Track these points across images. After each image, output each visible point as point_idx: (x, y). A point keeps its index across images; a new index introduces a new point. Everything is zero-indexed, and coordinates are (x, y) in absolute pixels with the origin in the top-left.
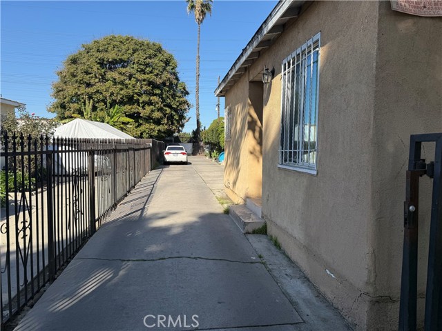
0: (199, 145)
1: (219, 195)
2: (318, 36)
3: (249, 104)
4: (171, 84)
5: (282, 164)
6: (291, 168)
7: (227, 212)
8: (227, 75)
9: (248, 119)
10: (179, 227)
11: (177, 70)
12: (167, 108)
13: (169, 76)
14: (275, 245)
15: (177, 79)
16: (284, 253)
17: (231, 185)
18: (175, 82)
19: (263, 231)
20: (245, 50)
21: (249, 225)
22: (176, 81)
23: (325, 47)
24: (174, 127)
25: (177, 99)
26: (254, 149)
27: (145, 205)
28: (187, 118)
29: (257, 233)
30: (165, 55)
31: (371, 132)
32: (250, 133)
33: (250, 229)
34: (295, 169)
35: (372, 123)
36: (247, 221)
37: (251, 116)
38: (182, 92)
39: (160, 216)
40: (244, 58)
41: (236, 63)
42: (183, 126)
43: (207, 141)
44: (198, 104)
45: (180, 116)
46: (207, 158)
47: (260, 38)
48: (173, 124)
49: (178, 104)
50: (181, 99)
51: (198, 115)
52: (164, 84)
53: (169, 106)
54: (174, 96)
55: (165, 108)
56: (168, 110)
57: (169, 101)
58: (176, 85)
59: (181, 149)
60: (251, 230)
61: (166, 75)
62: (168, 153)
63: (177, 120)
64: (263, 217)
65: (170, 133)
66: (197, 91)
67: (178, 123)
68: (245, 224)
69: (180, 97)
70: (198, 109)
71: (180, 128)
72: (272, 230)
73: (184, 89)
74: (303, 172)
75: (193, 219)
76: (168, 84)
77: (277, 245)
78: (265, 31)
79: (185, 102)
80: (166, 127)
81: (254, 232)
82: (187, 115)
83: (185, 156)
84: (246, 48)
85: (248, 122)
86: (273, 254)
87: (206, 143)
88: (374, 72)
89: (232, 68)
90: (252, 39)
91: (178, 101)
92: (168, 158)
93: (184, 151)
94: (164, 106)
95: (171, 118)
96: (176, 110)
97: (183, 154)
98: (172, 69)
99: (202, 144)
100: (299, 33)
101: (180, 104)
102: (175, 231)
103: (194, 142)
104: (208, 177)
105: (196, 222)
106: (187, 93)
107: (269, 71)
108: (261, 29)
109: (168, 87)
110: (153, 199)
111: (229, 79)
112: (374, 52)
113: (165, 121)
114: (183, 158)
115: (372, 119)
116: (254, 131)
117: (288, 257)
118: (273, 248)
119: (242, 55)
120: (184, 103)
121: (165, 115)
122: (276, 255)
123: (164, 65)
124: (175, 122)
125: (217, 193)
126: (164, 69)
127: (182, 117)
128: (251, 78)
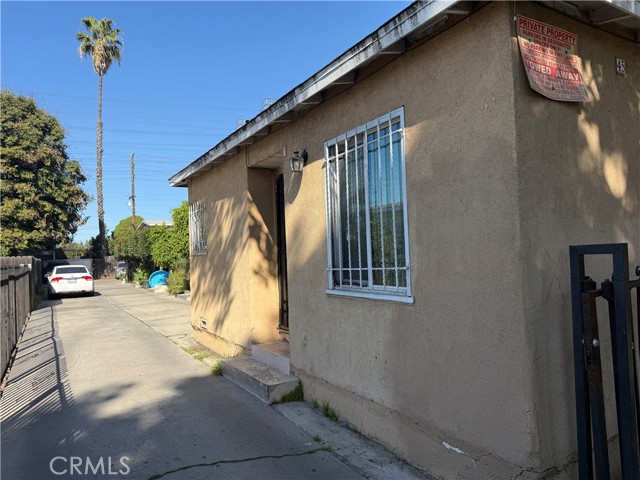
0: (104, 261)
1: (184, 343)
2: (400, 112)
3: (248, 199)
4: (54, 163)
5: (334, 289)
6: (357, 295)
7: (219, 372)
8: (204, 156)
9: (249, 221)
10: (150, 410)
11: (64, 142)
12: (45, 203)
13: (50, 151)
14: (327, 415)
15: (64, 156)
16: (347, 426)
17: (210, 326)
18: (60, 160)
19: (297, 395)
20: (251, 122)
21: (276, 389)
22: (63, 160)
23: (414, 129)
24: (60, 234)
25: (65, 188)
26: (260, 267)
27: (59, 379)
28: (83, 217)
29: (289, 401)
30: (43, 117)
31: (518, 243)
32: (253, 243)
33: (277, 395)
34: (366, 296)
35: (518, 230)
36: (270, 383)
37: (253, 218)
38: (73, 177)
39: (104, 394)
40: (248, 134)
41: (228, 139)
42: (74, 231)
43: (123, 254)
44: (100, 197)
45: (69, 216)
46: (124, 282)
47: (287, 108)
48: (56, 228)
49: (66, 196)
50: (72, 189)
51: (101, 214)
52: (40, 164)
53: (50, 199)
54: (59, 183)
55: (40, 202)
56: (48, 207)
57: (49, 190)
58: (63, 166)
59: (82, 270)
60: (278, 398)
61: (43, 150)
62: (57, 279)
63: (64, 222)
64: (292, 373)
65: (50, 243)
66: (100, 175)
67: (67, 227)
68: (269, 389)
69: (69, 185)
70: (100, 204)
71: (70, 235)
72: (313, 392)
73: (78, 173)
74: (382, 300)
75: (168, 393)
76: (49, 164)
77: (329, 414)
78: (300, 98)
79: (80, 193)
80: (45, 233)
81: (285, 400)
82: (82, 213)
83: (90, 282)
84: (254, 120)
85: (250, 227)
86: (331, 431)
87: (121, 258)
88: (515, 164)
89: (217, 147)
90: (270, 108)
91: (66, 192)
92: (58, 287)
93: (88, 274)
94: (41, 198)
95: (53, 219)
96: (62, 206)
97: (87, 278)
98: (55, 140)
99: (109, 259)
100: (357, 105)
101: (70, 196)
102: (150, 420)
103: (93, 257)
104: (145, 314)
105: (175, 398)
106: (83, 179)
107: (300, 154)
108: (291, 94)
109: (48, 168)
110: (68, 365)
111: (208, 162)
112: (512, 139)
113: (43, 224)
114: (87, 286)
115: (518, 226)
116: (258, 240)
117: (355, 431)
118: (325, 420)
119: (244, 128)
120: (77, 194)
121: (42, 215)
122: (338, 432)
123: (41, 133)
124: (60, 225)
125: (180, 341)
126: (41, 140)
127: (73, 217)
128: (253, 162)
